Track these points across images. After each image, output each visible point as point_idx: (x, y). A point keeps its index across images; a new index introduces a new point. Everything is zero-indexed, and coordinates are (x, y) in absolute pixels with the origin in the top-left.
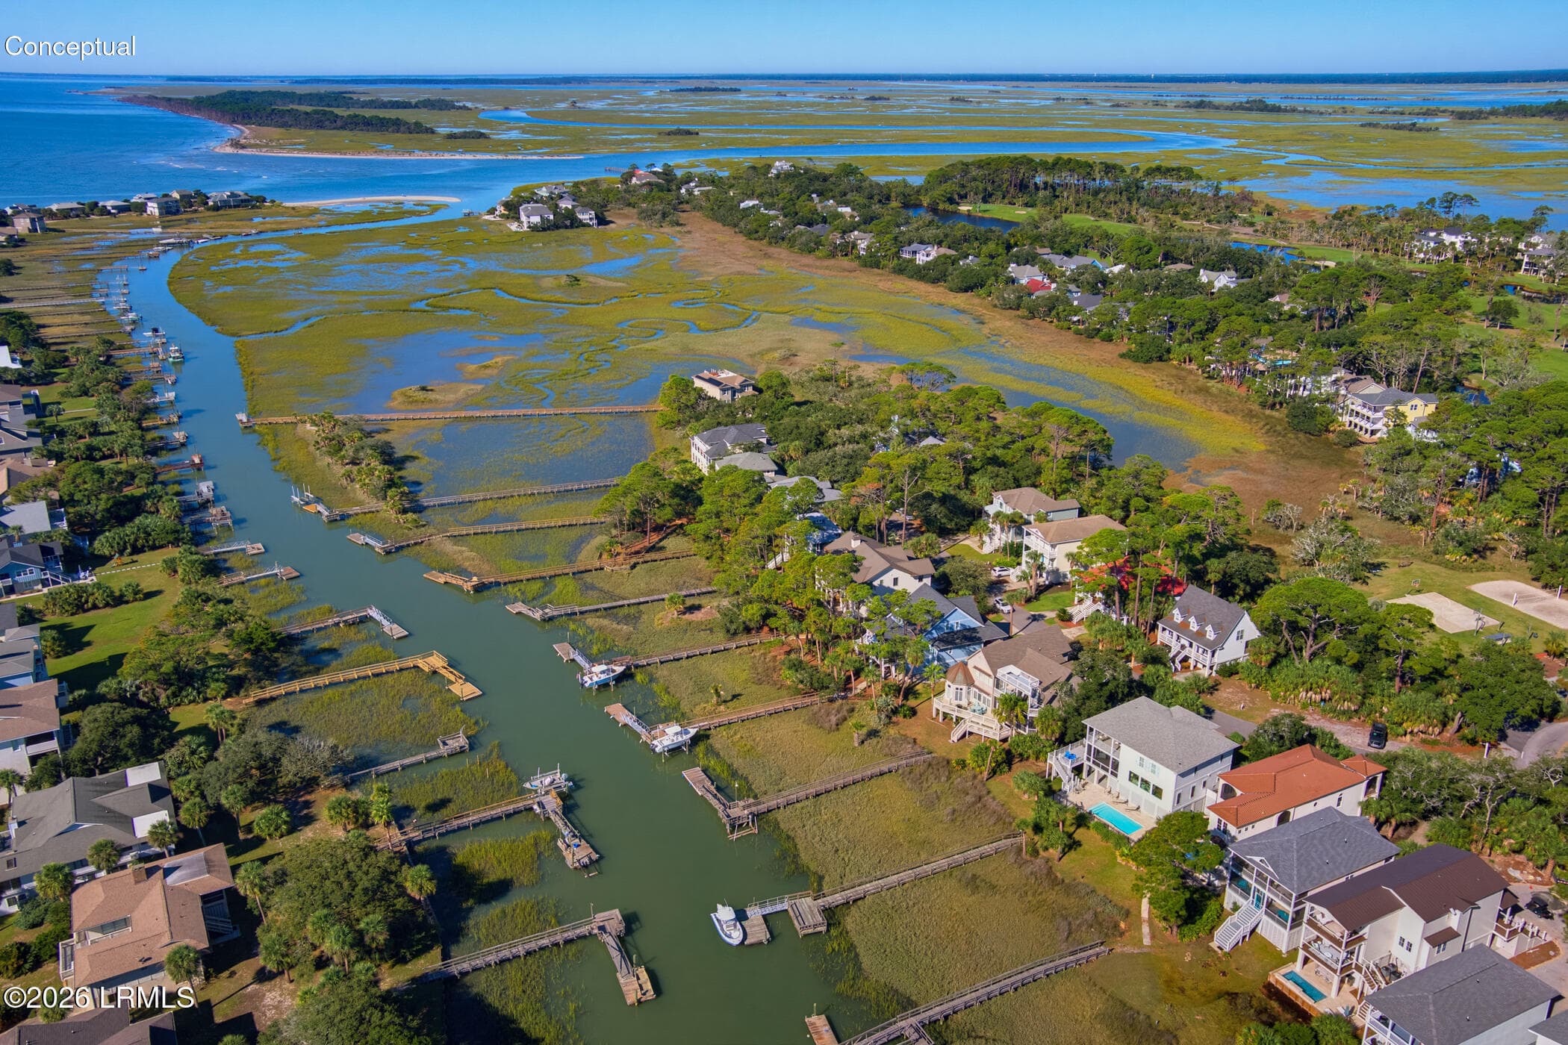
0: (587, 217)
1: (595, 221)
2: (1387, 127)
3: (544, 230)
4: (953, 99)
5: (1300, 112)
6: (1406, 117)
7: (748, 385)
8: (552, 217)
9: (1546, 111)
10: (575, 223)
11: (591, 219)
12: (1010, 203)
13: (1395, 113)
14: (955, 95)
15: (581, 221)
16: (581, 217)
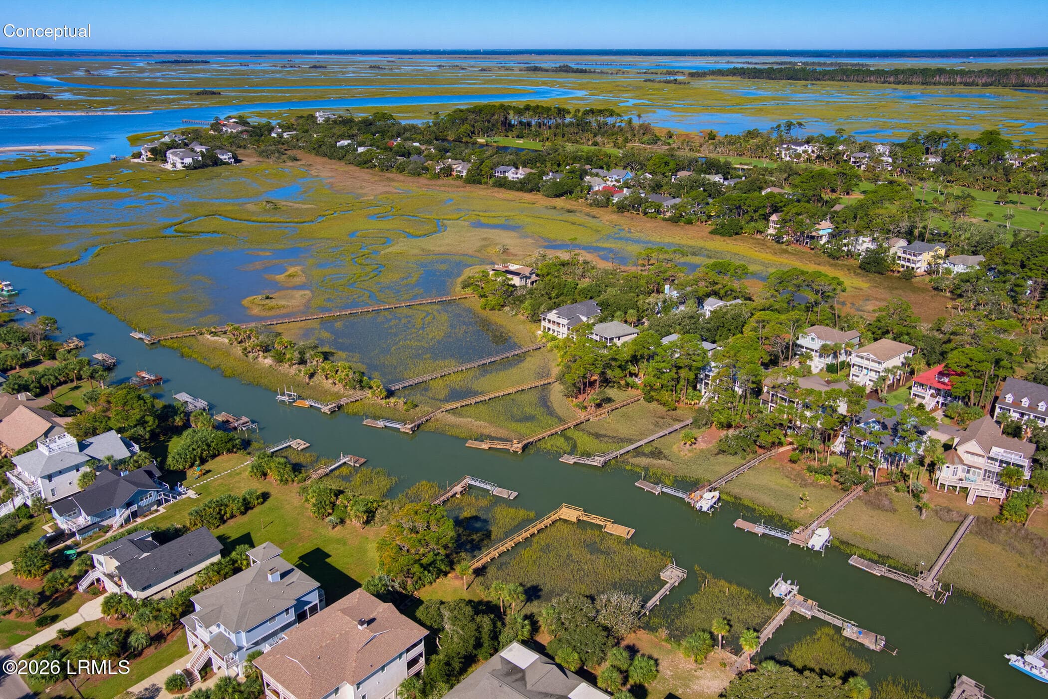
0: (226, 157)
1: (232, 160)
2: (660, 82)
3: (196, 168)
4: (371, 67)
5: (599, 73)
6: (659, 76)
7: (533, 273)
8: (200, 158)
9: (734, 72)
10: (217, 162)
11: (229, 159)
12: (506, 136)
13: (652, 73)
14: (373, 64)
15: (222, 160)
16: (221, 157)
